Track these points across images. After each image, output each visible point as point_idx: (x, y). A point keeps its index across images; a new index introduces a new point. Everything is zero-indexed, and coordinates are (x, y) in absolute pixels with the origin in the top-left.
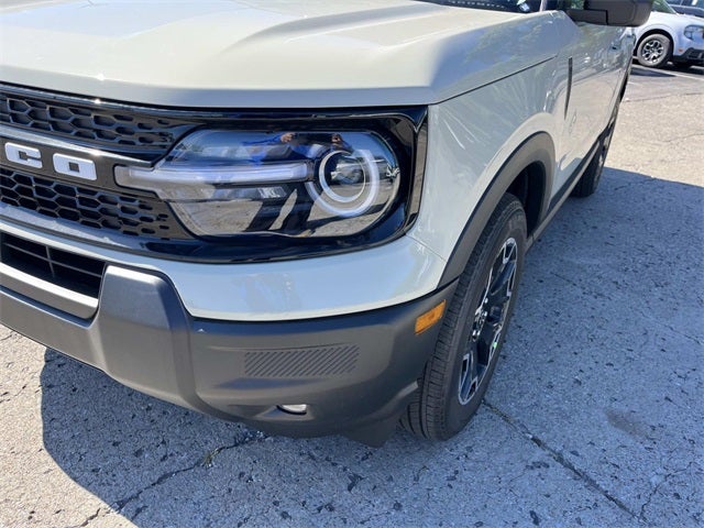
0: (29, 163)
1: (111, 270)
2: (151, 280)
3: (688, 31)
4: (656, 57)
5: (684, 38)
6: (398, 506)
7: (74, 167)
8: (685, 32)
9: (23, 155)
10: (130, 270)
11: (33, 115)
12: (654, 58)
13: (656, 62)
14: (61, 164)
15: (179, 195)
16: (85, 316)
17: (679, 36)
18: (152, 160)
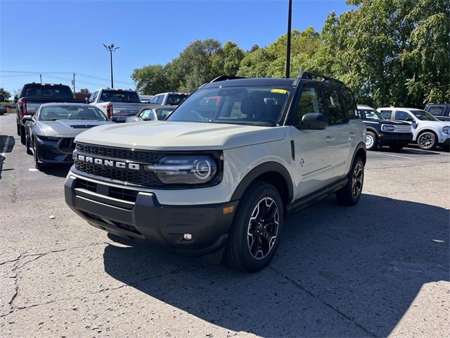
0: (122, 167)
1: (140, 193)
2: (150, 194)
3: (445, 129)
4: (428, 144)
5: (443, 133)
6: (226, 289)
7: (134, 167)
8: (443, 131)
9: (121, 165)
10: (145, 193)
11: (125, 155)
12: (428, 145)
13: (429, 147)
14: (131, 166)
15: (159, 172)
16: (131, 208)
17: (440, 133)
18: (153, 163)
